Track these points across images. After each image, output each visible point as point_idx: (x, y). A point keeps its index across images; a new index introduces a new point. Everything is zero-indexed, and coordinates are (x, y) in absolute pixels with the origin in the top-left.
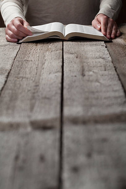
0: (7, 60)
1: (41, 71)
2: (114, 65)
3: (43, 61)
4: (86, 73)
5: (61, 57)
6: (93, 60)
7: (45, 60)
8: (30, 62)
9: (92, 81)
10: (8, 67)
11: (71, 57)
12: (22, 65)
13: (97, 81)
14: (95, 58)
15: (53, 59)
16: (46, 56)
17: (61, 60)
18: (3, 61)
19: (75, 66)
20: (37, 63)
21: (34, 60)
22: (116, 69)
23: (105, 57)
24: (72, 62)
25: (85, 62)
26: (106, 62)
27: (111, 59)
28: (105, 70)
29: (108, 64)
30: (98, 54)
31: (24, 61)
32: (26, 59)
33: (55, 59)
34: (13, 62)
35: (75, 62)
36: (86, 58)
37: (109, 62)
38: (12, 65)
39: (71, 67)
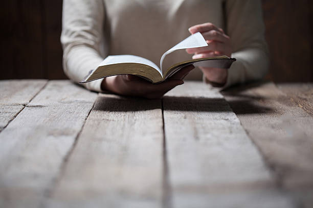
1: (129, 133)
2: (244, 127)
3: (131, 121)
4: (202, 137)
7: (135, 120)
8: (111, 122)
9: (211, 145)
10: (77, 127)
11: (176, 117)
12: (99, 124)
13: (219, 144)
14: (214, 119)
15: (147, 119)
16: (136, 115)
17: (161, 120)
19: (184, 128)
20: (122, 122)
21: (118, 121)
22: (247, 132)
23: (229, 119)
24: (177, 123)
25: (197, 123)
26: (231, 123)
27: (239, 121)
28: (231, 132)
29: (235, 126)
30: (217, 115)
31: (102, 121)
32: (104, 117)
33: (150, 119)
34: (85, 122)
35: (183, 124)
36: (200, 119)
37: (237, 125)
38: (83, 126)
39: (177, 128)
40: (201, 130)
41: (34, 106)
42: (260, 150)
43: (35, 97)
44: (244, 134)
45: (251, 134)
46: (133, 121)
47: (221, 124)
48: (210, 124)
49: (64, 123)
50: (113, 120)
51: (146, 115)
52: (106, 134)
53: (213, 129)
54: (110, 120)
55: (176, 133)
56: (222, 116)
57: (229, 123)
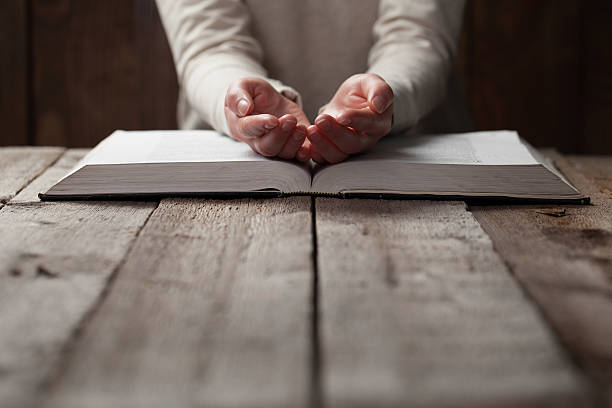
0: (112, 234)
1: (235, 267)
2: (501, 256)
3: (241, 239)
4: (404, 277)
5: (309, 227)
6: (424, 242)
7: (251, 238)
8: (195, 241)
9: (425, 300)
10: (116, 253)
11: (345, 230)
12: (165, 247)
13: (445, 298)
14: (432, 238)
15: (278, 235)
16: (252, 226)
17: (310, 236)
18: (95, 235)
19: (361, 257)
20: (220, 245)
21: (211, 238)
22: (511, 269)
23: (467, 236)
24: (347, 245)
25: (394, 247)
26: (472, 248)
27: (490, 242)
28: (472, 269)
29: (481, 255)
30: (440, 227)
31: (172, 238)
32: (179, 231)
33: (285, 235)
34: (134, 241)
35: (360, 247)
36: (400, 236)
37: (484, 251)
38: (130, 250)
39: (345, 258)
40: (401, 264)
41: (25, 205)
42: (545, 315)
43: (30, 182)
44: (501, 276)
45: (518, 271)
46: (246, 240)
47: (448, 248)
48: (424, 248)
49: (87, 243)
50: (199, 238)
51: (276, 227)
52: (179, 270)
53: (429, 260)
54: (193, 238)
55: (343, 269)
56: (452, 230)
57: (467, 247)
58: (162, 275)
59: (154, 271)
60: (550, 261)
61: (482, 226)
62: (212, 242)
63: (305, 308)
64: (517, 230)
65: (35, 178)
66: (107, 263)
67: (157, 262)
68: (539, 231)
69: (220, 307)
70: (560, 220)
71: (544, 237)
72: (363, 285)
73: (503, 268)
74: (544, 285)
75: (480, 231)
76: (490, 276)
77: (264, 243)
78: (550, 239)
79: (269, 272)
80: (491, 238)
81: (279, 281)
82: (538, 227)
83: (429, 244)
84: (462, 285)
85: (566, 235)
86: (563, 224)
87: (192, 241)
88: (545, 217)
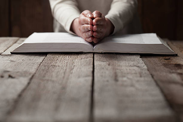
0: (32, 64)
1: (69, 75)
2: (150, 72)
3: (71, 67)
4: (120, 79)
5: (92, 63)
6: (127, 68)
8: (57, 67)
9: (126, 86)
10: (33, 71)
11: (103, 64)
12: (48, 69)
13: (132, 85)
14: (129, 66)
15: (83, 65)
16: (75, 62)
17: (92, 66)
18: (27, 65)
19: (107, 72)
20: (65, 68)
21: (62, 66)
22: (153, 77)
23: (140, 66)
24: (103, 68)
25: (117, 69)
26: (141, 69)
27: (147, 68)
28: (141, 76)
29: (144, 72)
30: (132, 63)
31: (50, 66)
32: (52, 64)
33: (85, 65)
34: (39, 67)
35: (107, 69)
36: (119, 66)
37: (145, 70)
38: (37, 70)
39: (102, 73)
40: (119, 74)
41: (6, 55)
42: (162, 91)
43: (8, 48)
44: (150, 79)
45: (155, 77)
46: (73, 66)
47: (134, 70)
48: (127, 69)
49: (24, 68)
50: (59, 66)
51: (82, 63)
52: (52, 76)
53: (128, 73)
54: (57, 66)
55: (102, 76)
56: (135, 64)
57: (140, 69)
58: (47, 78)
59: (44, 77)
60: (165, 74)
61: (144, 63)
62: (62, 67)
63: (90, 88)
64: (155, 64)
65: (10, 47)
66: (30, 74)
67: (45, 74)
68: (162, 64)
69: (64, 88)
70: (168, 61)
71: (163, 66)
72: (108, 81)
73: (150, 76)
74: (162, 81)
75: (144, 64)
76: (146, 79)
77: (78, 68)
78: (165, 67)
79: (79, 77)
80: (147, 67)
81: (82, 80)
82: (161, 63)
83: (128, 68)
84: (138, 81)
85: (170, 66)
86: (169, 62)
87: (56, 67)
88: (164, 60)
